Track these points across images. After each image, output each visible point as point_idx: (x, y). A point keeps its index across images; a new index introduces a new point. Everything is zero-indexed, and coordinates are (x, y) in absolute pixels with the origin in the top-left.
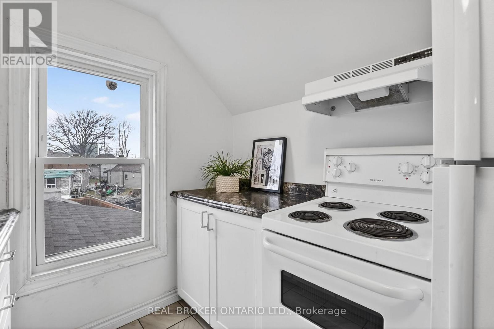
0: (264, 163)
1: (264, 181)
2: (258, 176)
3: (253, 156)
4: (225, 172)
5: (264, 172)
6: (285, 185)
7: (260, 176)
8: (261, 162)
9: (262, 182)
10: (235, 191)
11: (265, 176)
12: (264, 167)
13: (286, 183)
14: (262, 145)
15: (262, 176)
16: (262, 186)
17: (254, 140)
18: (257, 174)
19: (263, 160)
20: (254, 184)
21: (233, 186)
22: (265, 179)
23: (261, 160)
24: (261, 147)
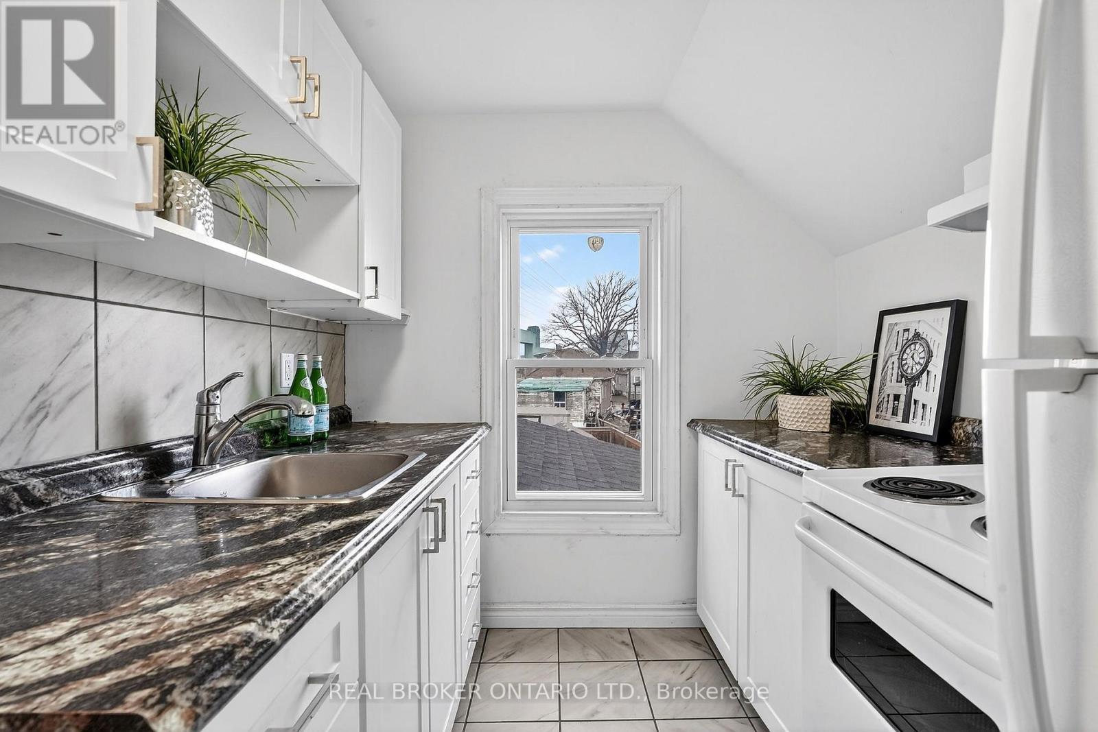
0: (901, 366)
1: (901, 413)
2: (886, 399)
3: (877, 349)
4: (798, 384)
5: (902, 389)
6: (957, 424)
7: (891, 398)
8: (896, 365)
9: (894, 413)
10: (819, 430)
11: (903, 399)
12: (902, 376)
13: (963, 420)
14: (900, 323)
15: (897, 397)
16: (896, 423)
17: (881, 312)
18: (884, 395)
19: (901, 359)
20: (877, 417)
21: (815, 417)
22: (901, 406)
23: (895, 359)
24: (896, 329)
